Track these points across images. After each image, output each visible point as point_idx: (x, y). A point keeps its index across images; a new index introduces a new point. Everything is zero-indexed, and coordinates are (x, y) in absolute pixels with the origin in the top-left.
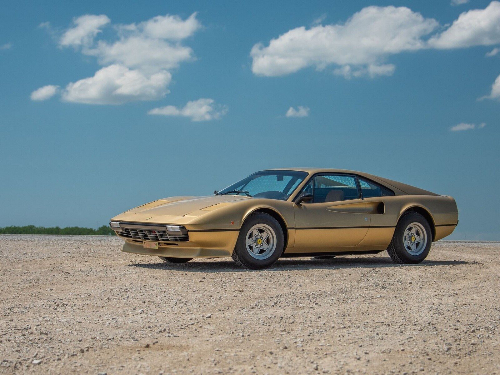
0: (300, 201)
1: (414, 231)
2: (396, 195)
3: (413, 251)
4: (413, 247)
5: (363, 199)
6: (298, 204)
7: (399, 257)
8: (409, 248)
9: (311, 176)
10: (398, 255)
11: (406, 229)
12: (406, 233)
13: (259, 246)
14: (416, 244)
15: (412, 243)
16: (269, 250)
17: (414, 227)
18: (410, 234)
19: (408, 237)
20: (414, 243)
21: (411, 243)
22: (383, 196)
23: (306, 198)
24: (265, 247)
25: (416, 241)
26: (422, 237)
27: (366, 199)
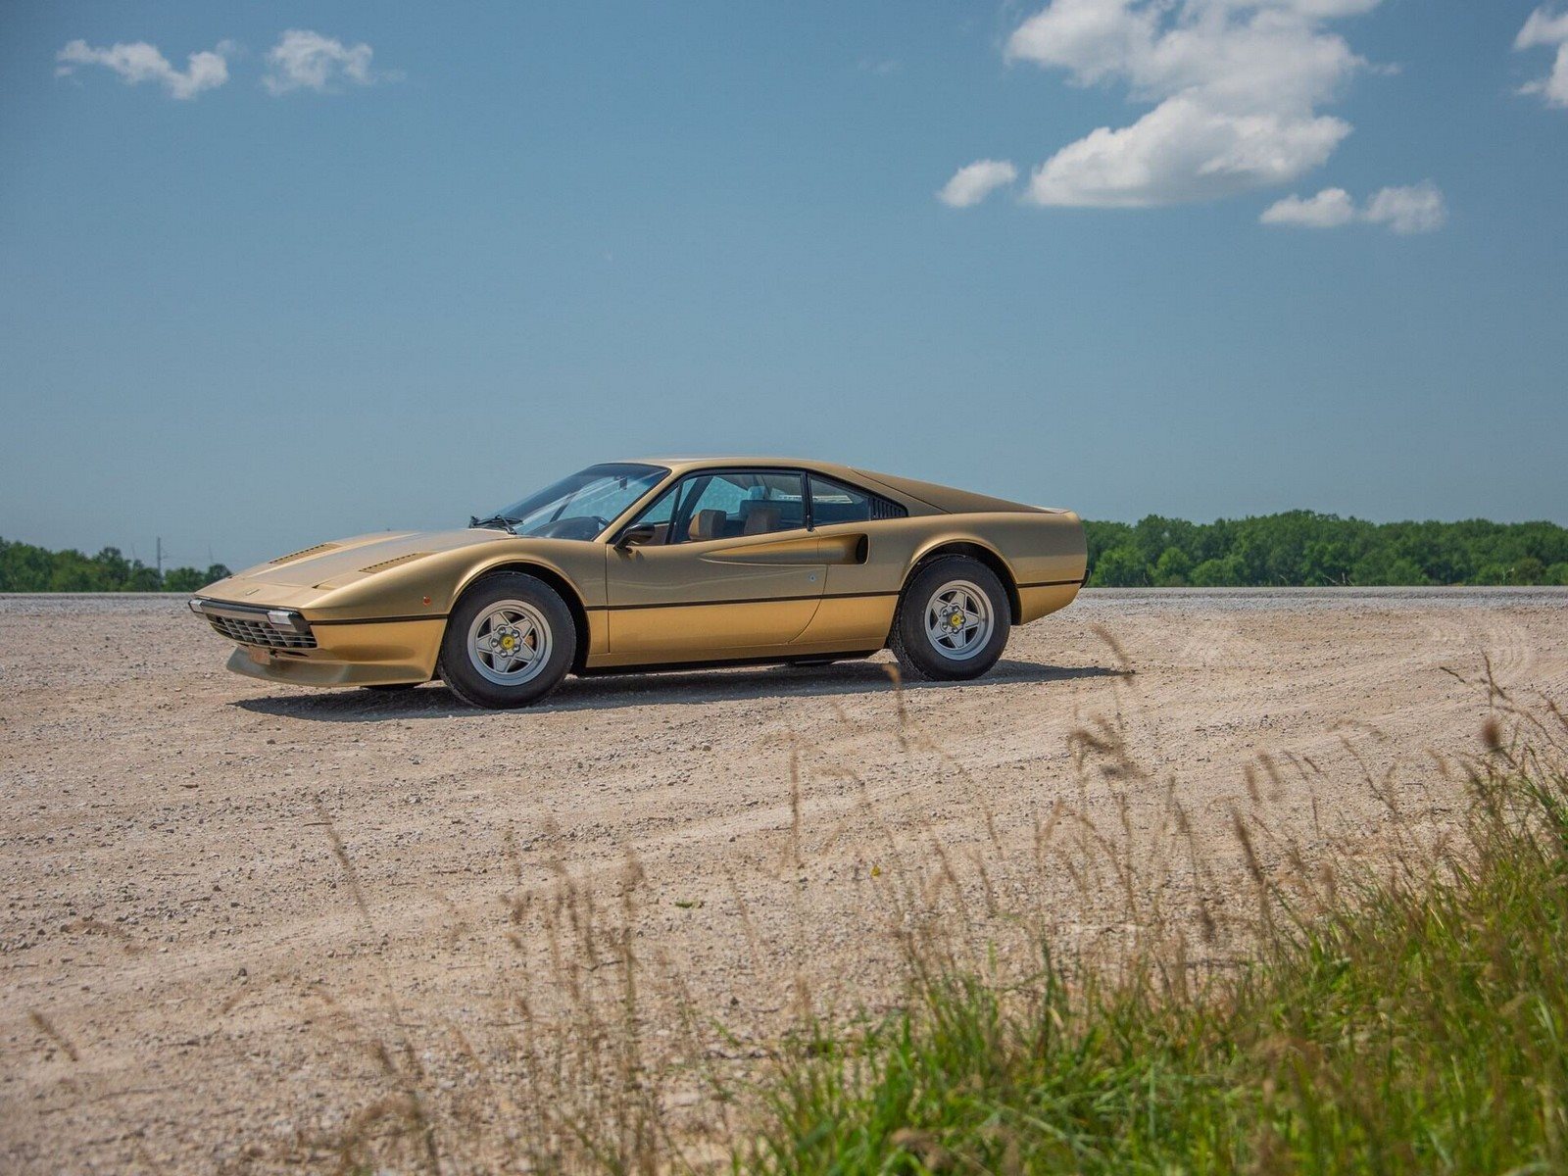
0: (625, 543)
1: (959, 599)
2: (910, 515)
3: (957, 648)
4: (958, 640)
5: (811, 530)
6: (624, 548)
7: (916, 666)
8: (945, 642)
9: (677, 476)
11: (935, 596)
12: (935, 604)
13: (510, 652)
14: (967, 631)
15: (955, 630)
16: (536, 662)
17: (957, 592)
18: (949, 610)
19: (944, 615)
20: (961, 629)
21: (952, 629)
22: (874, 519)
23: (640, 533)
24: (526, 653)
25: (966, 624)
26: (984, 616)
27: (818, 530)
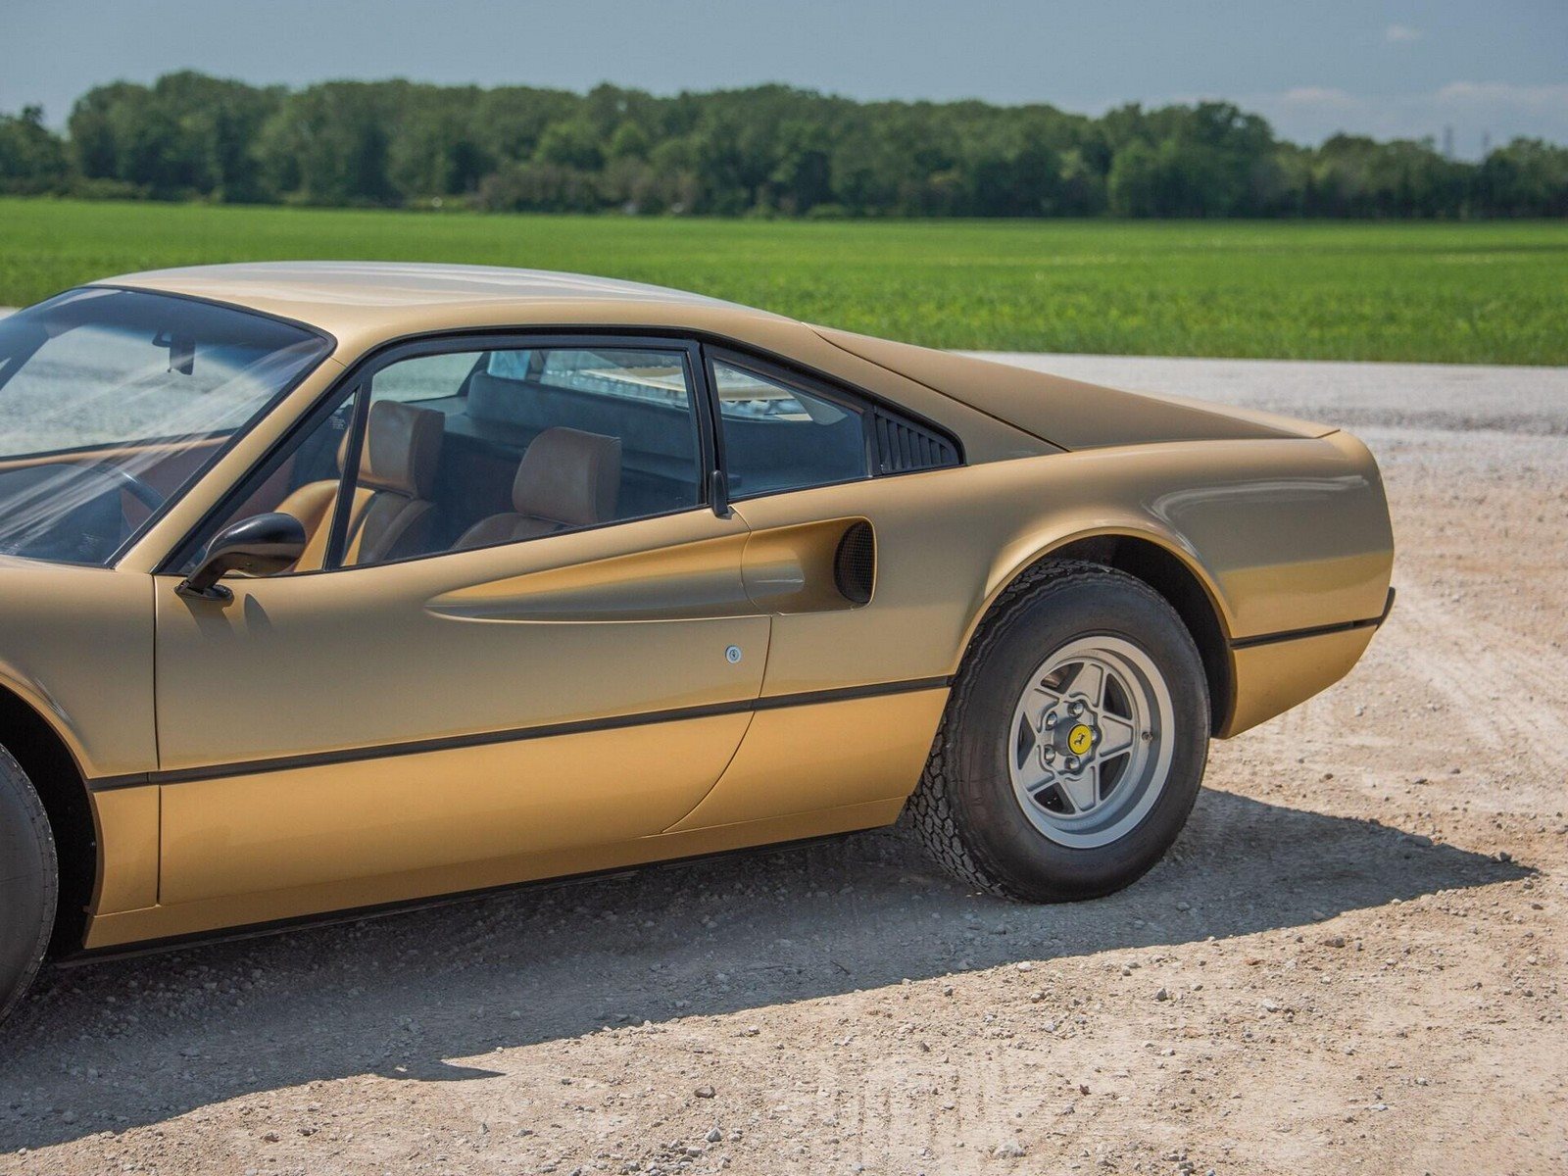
0: (216, 569)
1: (1088, 685)
2: (968, 459)
3: (1079, 814)
4: (1081, 790)
5: (722, 512)
6: (204, 589)
8: (1053, 799)
9: (348, 362)
10: (973, 857)
11: (1035, 682)
12: (1032, 703)
14: (1103, 766)
15: (1074, 766)
17: (1087, 663)
18: (1062, 711)
19: (1049, 728)
20: (1090, 759)
21: (1068, 762)
22: (879, 475)
25: (1101, 748)
26: (1145, 723)
27: (744, 510)
